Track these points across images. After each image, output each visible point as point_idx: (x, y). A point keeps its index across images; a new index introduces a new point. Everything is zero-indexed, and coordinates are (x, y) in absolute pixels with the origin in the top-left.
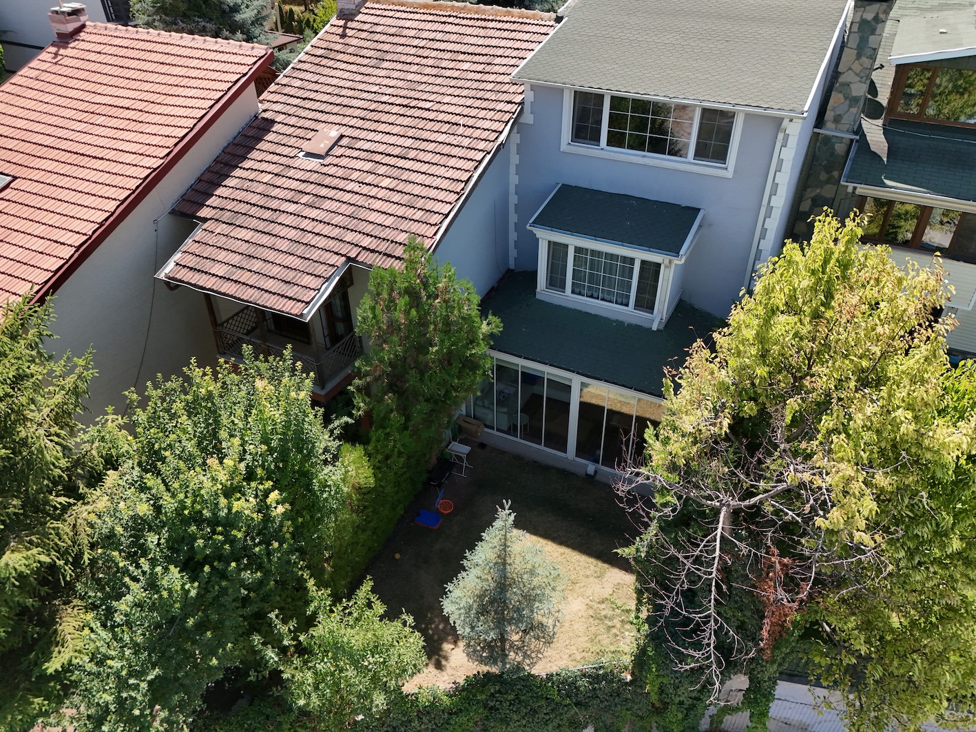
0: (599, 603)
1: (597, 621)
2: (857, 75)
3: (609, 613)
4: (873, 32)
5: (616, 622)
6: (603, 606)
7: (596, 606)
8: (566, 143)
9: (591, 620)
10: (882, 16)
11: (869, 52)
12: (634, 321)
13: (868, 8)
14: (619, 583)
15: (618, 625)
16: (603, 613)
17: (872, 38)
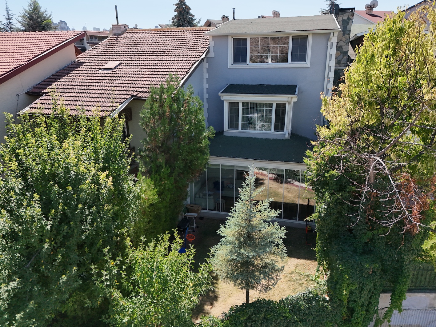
0: (290, 274)
1: (292, 283)
2: (344, 42)
3: (298, 278)
4: (348, 24)
5: (303, 281)
6: (293, 275)
7: (289, 275)
8: (230, 64)
9: (289, 282)
10: (351, 17)
11: (348, 32)
12: (275, 137)
13: (344, 15)
14: (297, 264)
15: (305, 282)
16: (294, 278)
17: (348, 27)
